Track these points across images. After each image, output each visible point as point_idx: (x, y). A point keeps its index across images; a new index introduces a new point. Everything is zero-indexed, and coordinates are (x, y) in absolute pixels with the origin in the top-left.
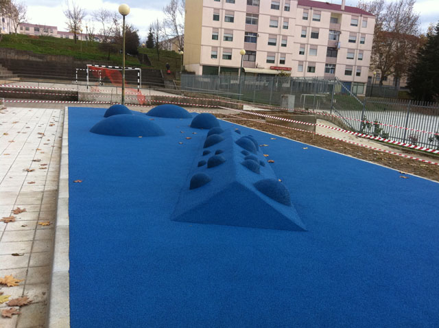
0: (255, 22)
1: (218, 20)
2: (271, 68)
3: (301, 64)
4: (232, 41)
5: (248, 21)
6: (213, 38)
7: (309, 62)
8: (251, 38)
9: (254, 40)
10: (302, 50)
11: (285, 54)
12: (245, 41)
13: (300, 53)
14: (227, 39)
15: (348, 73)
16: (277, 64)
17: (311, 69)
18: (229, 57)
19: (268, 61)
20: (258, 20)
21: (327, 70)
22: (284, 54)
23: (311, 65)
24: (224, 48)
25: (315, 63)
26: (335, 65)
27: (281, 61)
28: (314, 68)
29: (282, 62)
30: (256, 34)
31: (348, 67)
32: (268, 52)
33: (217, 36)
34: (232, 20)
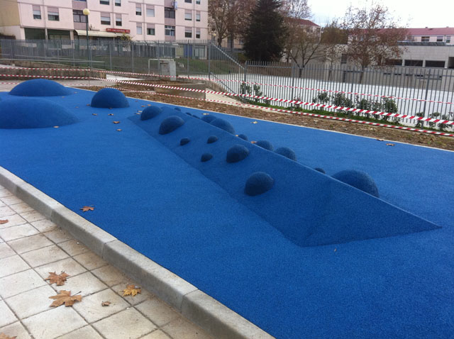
2: (108, 30)
3: (139, 25)
7: (148, 24)
10: (139, 11)
11: (121, 14)
13: (137, 13)
15: (188, 35)
16: (113, 25)
17: (151, 31)
18: (57, 18)
19: (103, 23)
21: (167, 33)
22: (119, 15)
23: (151, 27)
24: (49, 7)
25: (154, 24)
26: (174, 27)
27: (117, 22)
28: (154, 30)
29: (119, 23)
31: (187, 29)
32: (102, 12)
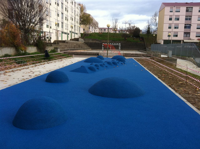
0: (190, 19)
1: (172, 20)
2: (198, 40)
4: (178, 28)
5: (186, 19)
6: (169, 28)
8: (188, 26)
9: (189, 27)
12: (185, 28)
14: (175, 28)
18: (177, 36)
19: (197, 36)
20: (191, 18)
24: (174, 32)
30: (190, 25)
32: (197, 32)
33: (171, 27)
34: (178, 19)
